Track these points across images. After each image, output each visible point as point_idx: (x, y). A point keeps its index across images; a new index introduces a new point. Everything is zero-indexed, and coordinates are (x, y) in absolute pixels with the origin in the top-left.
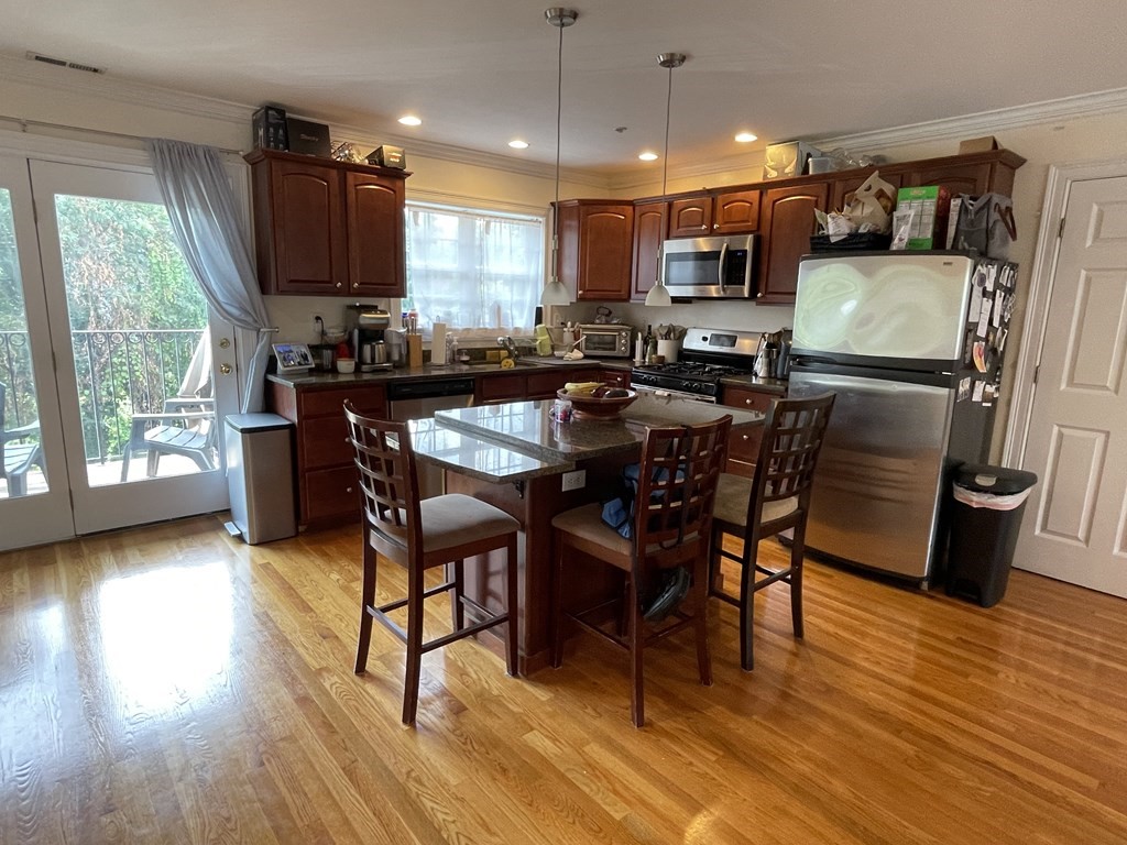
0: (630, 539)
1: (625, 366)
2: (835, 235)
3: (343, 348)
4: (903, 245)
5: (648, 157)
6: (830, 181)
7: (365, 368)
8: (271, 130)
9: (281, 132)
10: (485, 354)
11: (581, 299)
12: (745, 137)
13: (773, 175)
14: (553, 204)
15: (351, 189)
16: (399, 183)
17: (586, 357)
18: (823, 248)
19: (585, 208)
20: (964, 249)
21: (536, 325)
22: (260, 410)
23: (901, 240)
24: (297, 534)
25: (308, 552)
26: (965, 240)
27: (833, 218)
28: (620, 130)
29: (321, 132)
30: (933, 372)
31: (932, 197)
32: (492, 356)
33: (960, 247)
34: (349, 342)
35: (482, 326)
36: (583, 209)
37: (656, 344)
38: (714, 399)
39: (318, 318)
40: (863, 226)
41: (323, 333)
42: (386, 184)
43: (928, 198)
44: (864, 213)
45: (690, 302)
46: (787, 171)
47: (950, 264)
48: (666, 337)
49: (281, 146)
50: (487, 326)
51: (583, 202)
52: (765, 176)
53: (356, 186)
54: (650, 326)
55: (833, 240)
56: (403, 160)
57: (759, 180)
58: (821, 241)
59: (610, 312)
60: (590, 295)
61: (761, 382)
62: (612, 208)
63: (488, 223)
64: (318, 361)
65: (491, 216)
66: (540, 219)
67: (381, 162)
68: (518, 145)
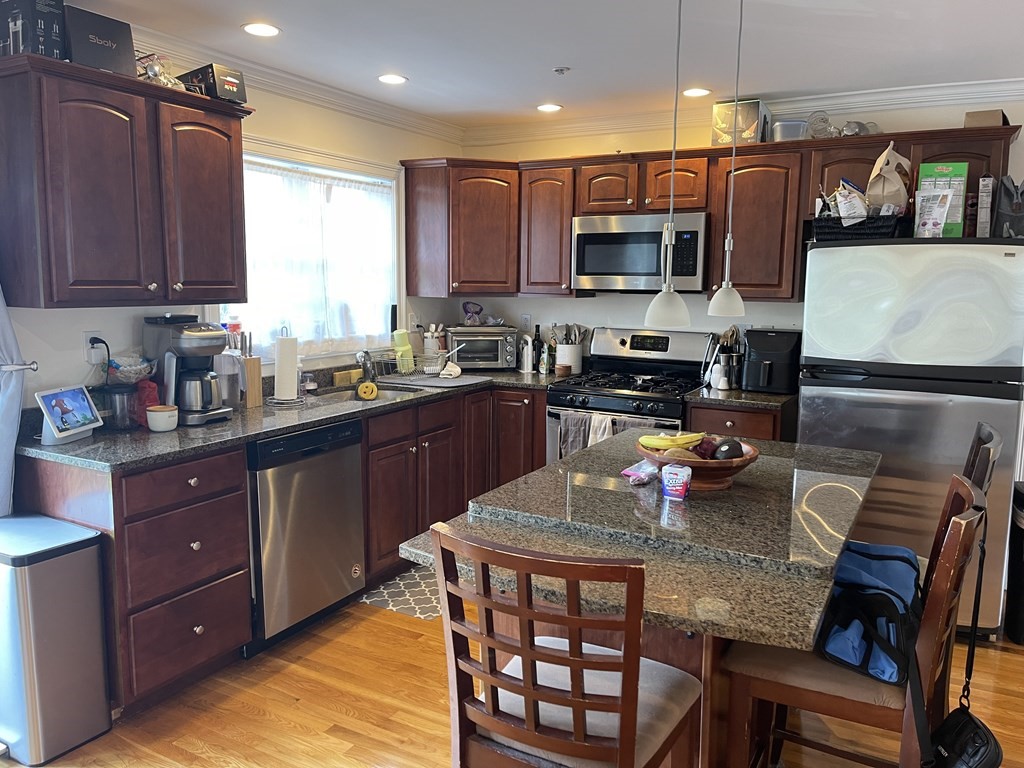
0: (900, 685)
1: (510, 380)
2: (848, 218)
3: (150, 388)
4: (939, 232)
5: (549, 108)
6: (803, 150)
7: (192, 419)
8: (41, 24)
9: (56, 28)
10: (332, 378)
11: (455, 294)
12: (695, 93)
13: (726, 140)
14: (403, 163)
15: (165, 129)
16: (233, 124)
17: (465, 371)
18: (833, 233)
19: (456, 170)
20: (1010, 236)
21: (392, 331)
22: (10, 510)
23: (935, 225)
24: (111, 725)
25: (148, 756)
26: (1011, 227)
27: (846, 197)
28: (560, 71)
29: (119, 32)
30: (990, 382)
31: (961, 176)
32: (342, 380)
33: (1005, 235)
34: (158, 378)
35: (327, 337)
36: (453, 172)
37: (552, 351)
38: (678, 422)
39: (95, 341)
40: (884, 208)
41: (109, 366)
42: (215, 123)
43: (956, 176)
44: (887, 194)
45: (593, 296)
46: (745, 135)
47: (1013, 255)
48: (567, 340)
49: (56, 51)
50: (333, 337)
51: (453, 163)
52: (715, 141)
53: (173, 125)
54: (538, 327)
55: (846, 223)
56: (241, 87)
57: (707, 144)
58: (830, 224)
59: (481, 310)
60: (467, 288)
61: (721, 396)
62: (492, 172)
63: (329, 188)
64: (107, 413)
65: (334, 178)
66: (388, 183)
67: (211, 89)
68: (392, 79)
